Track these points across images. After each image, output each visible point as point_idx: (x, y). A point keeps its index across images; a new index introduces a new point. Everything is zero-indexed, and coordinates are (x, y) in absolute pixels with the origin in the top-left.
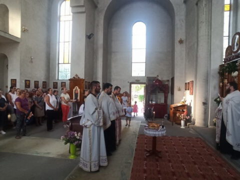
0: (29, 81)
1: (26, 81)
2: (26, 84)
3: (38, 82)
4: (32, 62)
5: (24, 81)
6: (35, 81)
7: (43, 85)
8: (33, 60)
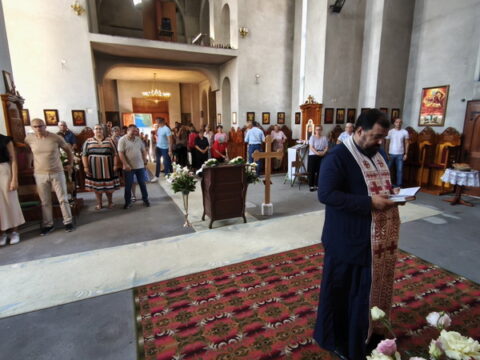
0: (253, 113)
1: (248, 113)
2: (248, 118)
3: (269, 113)
4: (257, 83)
5: (245, 115)
6: (263, 114)
7: (278, 118)
8: (259, 80)
